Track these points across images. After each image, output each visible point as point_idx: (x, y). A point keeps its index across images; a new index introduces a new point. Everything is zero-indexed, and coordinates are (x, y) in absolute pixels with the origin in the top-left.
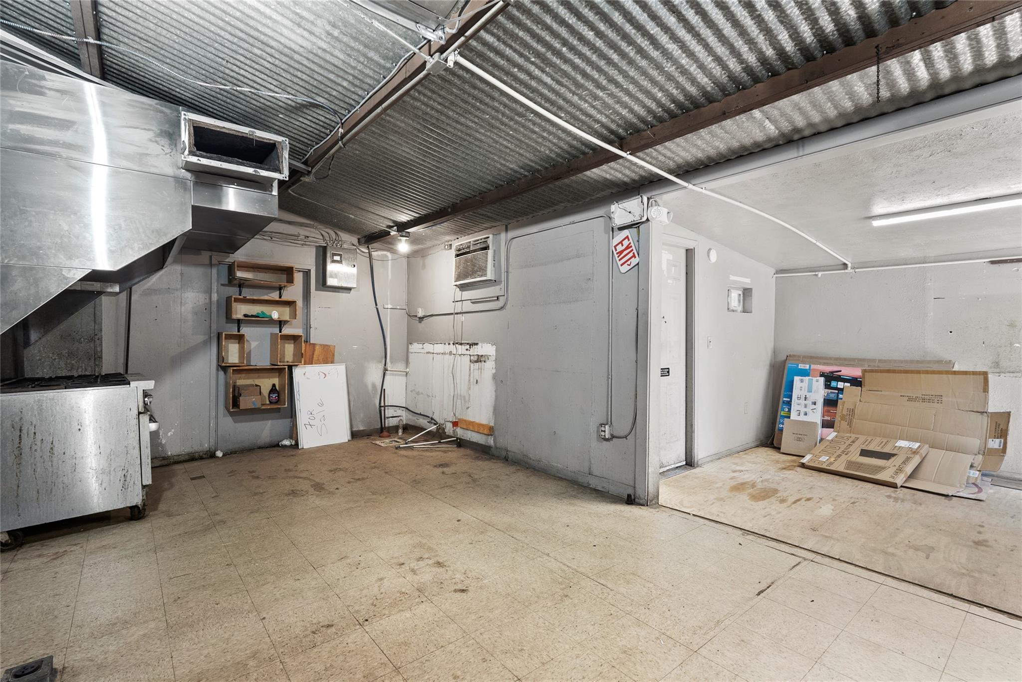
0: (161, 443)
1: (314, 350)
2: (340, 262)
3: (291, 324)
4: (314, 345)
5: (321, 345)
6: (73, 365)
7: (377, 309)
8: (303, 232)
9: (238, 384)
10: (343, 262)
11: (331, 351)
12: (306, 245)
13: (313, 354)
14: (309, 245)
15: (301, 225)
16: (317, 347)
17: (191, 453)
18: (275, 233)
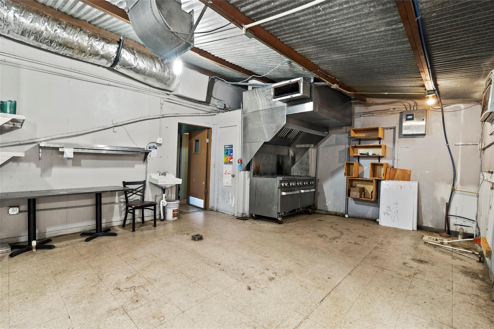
0: (326, 205)
1: (396, 172)
2: (412, 119)
3: (385, 158)
4: (396, 169)
5: (401, 170)
6: (302, 172)
7: (448, 146)
8: (391, 107)
9: (357, 186)
10: (415, 119)
11: (407, 173)
12: (393, 113)
13: (395, 175)
14: (395, 113)
15: (390, 103)
16: (398, 171)
17: (336, 212)
18: (375, 111)
